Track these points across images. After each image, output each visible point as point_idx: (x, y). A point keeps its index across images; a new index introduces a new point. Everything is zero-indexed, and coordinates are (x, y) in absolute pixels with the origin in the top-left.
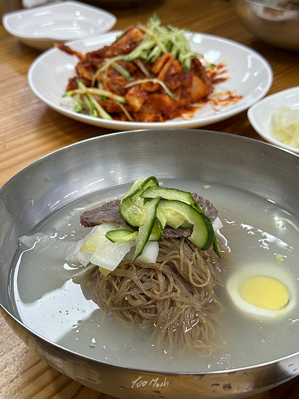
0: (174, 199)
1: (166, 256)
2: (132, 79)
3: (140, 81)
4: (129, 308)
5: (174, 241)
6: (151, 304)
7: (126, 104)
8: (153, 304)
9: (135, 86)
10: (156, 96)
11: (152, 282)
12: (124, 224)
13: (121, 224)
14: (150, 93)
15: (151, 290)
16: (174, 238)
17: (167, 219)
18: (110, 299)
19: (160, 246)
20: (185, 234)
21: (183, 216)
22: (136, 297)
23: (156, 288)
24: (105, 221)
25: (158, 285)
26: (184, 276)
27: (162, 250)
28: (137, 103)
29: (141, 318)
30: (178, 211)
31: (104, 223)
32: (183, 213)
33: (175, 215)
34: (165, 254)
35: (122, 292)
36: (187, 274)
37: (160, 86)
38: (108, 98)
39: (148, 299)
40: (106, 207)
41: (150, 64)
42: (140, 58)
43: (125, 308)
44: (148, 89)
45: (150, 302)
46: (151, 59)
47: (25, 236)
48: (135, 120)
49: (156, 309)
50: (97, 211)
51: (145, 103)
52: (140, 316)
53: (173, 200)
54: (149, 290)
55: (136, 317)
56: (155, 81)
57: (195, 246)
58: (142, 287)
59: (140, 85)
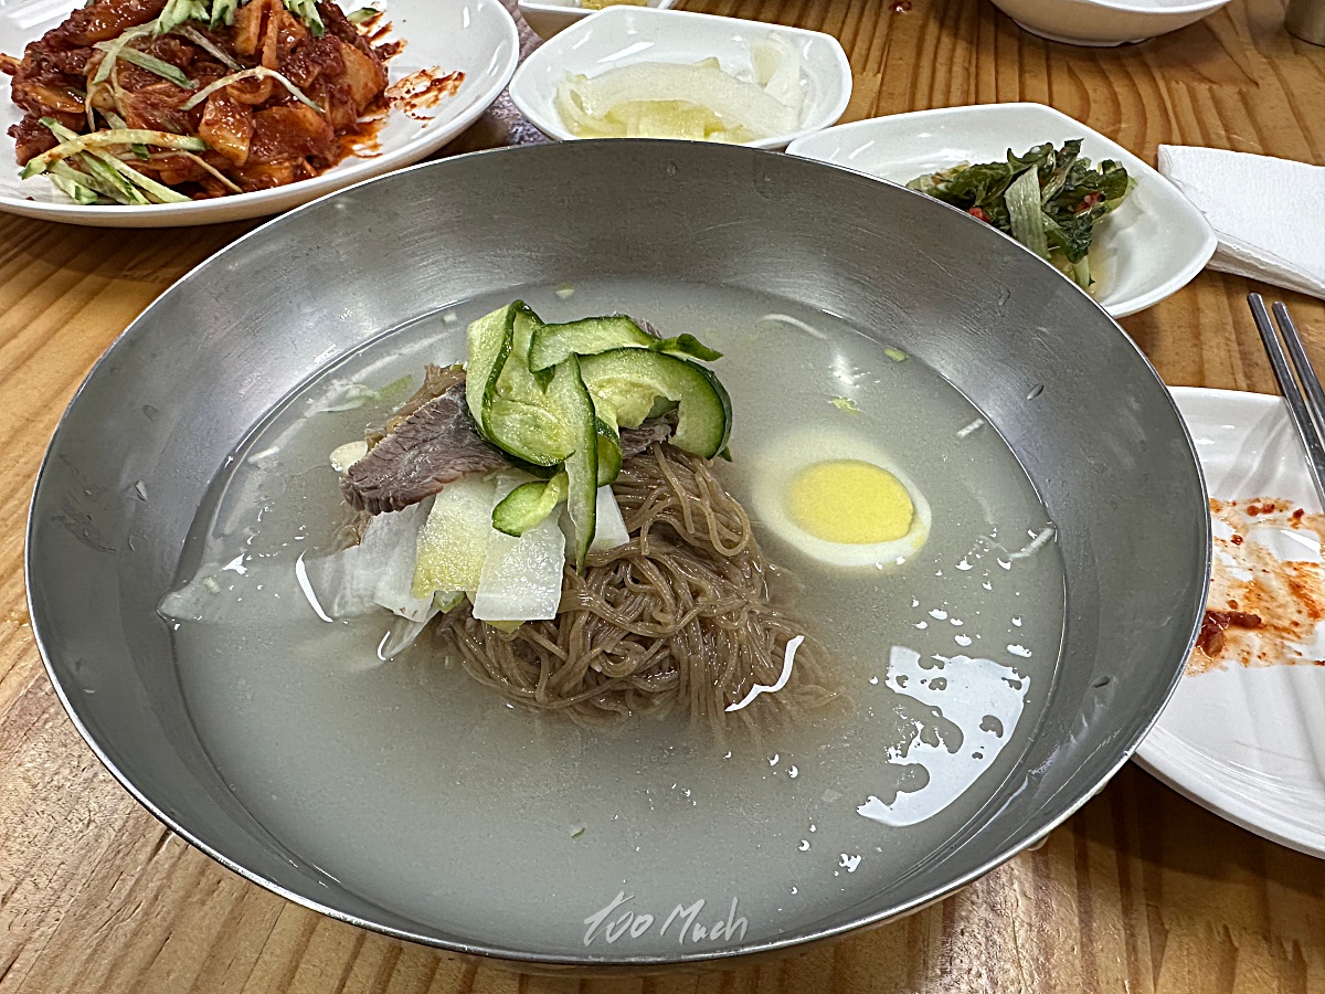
0: (607, 348)
1: (641, 510)
2: (195, 83)
3: (219, 84)
4: (607, 686)
5: (640, 461)
6: (657, 653)
7: (209, 152)
8: (664, 647)
9: (212, 97)
10: (276, 112)
11: (636, 595)
12: (504, 468)
13: (496, 469)
14: (256, 109)
15: (646, 615)
16: (636, 456)
17: (616, 408)
18: (542, 683)
19: (617, 489)
20: (660, 433)
21: (649, 387)
22: (618, 651)
23: (656, 605)
24: (446, 477)
25: (655, 595)
26: (697, 544)
27: (622, 498)
28: (235, 143)
29: (643, 698)
30: (634, 378)
31: (445, 485)
32: (647, 380)
33: (628, 392)
34: (637, 506)
35: (579, 658)
36: (705, 537)
37: (277, 84)
38: (153, 148)
39: (645, 642)
40: (411, 434)
41: (225, 32)
42: (191, 21)
43: (597, 690)
44: (248, 98)
45: (653, 649)
46: (221, 19)
47: (175, 595)
48: (246, 188)
49: (671, 657)
50: (390, 456)
51: (254, 138)
52: (638, 693)
53: (607, 352)
54: (640, 618)
55: (630, 697)
56: (260, 72)
57: (691, 456)
58: (622, 618)
59: (223, 92)
